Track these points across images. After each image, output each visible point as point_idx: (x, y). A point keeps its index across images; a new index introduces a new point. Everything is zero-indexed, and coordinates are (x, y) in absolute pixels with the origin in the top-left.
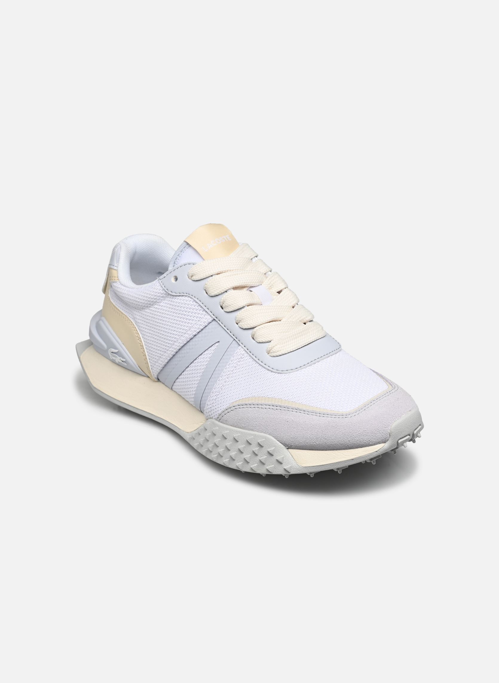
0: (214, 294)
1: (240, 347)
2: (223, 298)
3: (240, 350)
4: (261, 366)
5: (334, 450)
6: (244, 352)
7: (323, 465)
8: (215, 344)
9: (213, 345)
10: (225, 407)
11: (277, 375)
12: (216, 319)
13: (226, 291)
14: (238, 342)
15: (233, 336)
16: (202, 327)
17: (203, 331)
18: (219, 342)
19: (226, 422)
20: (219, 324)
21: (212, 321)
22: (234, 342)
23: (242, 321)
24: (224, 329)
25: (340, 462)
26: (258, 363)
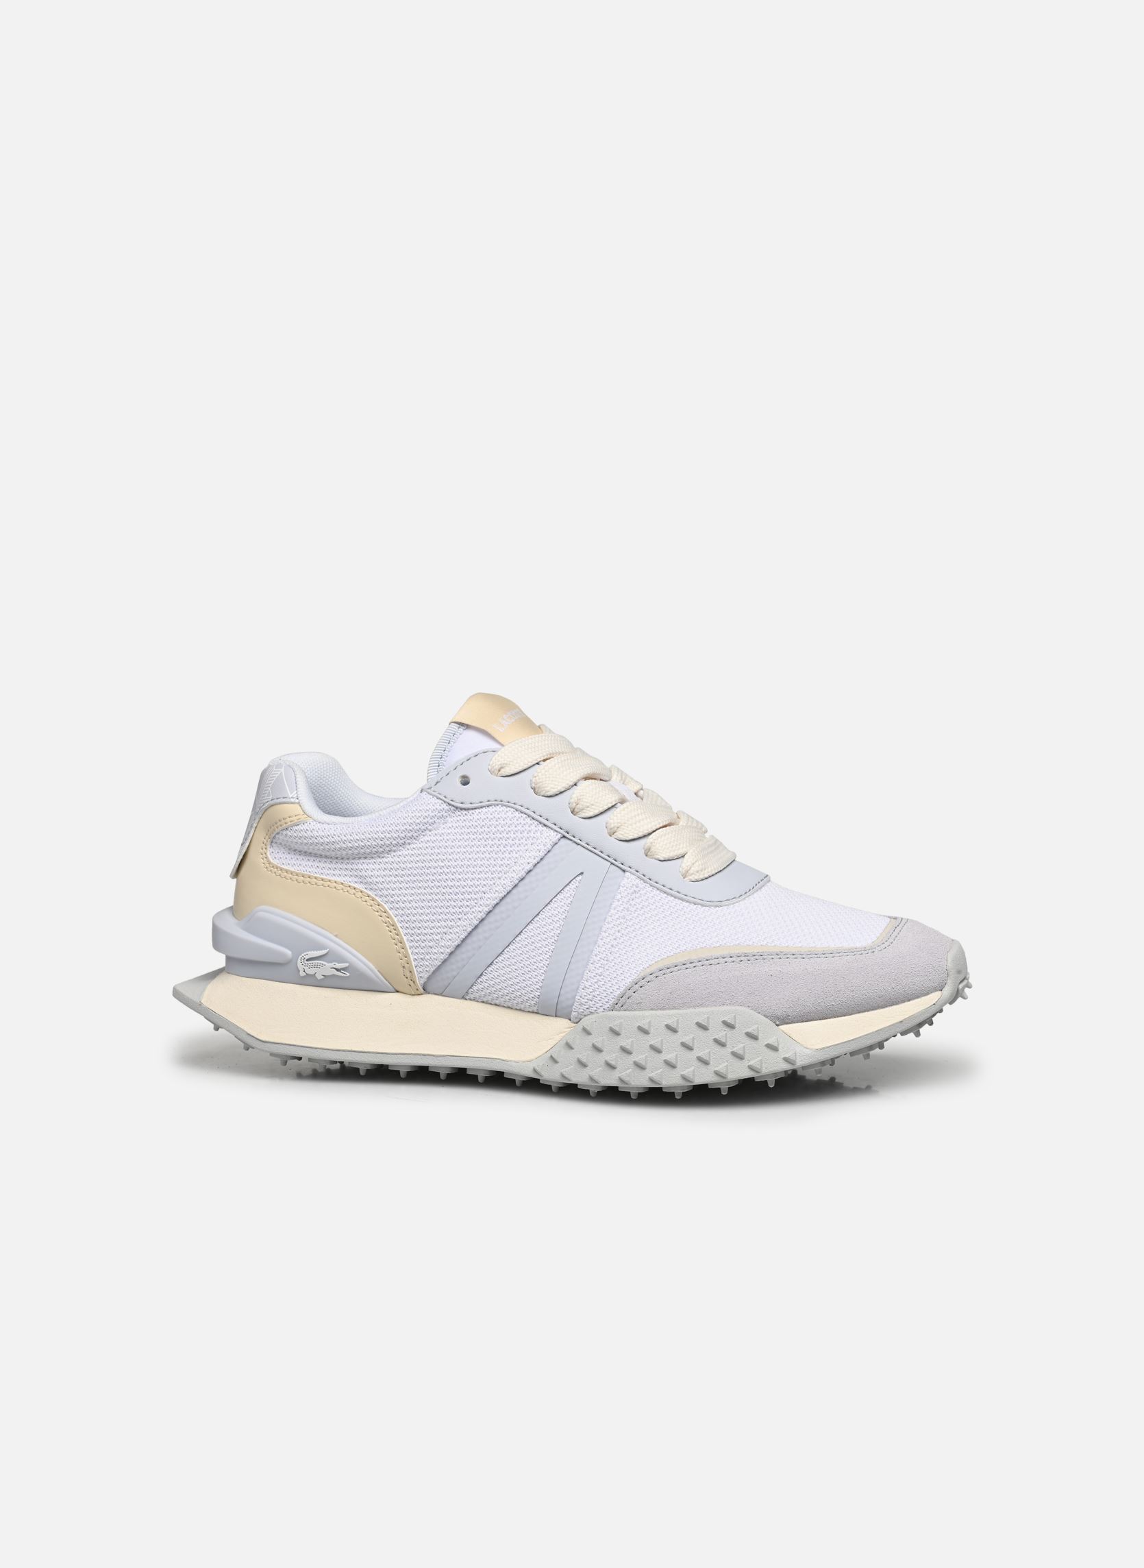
0: (556, 790)
1: (627, 874)
2: (574, 796)
3: (629, 879)
4: (679, 899)
5: (865, 1011)
6: (638, 880)
7: (853, 1040)
8: (574, 878)
9: (570, 882)
10: (629, 981)
11: (713, 910)
12: (566, 835)
13: (575, 785)
14: (621, 866)
15: (607, 858)
16: (542, 854)
17: (544, 862)
18: (582, 873)
19: (640, 1006)
20: (575, 842)
21: (559, 840)
22: (612, 867)
23: (622, 827)
24: (587, 849)
25: (881, 1030)
26: (672, 896)
